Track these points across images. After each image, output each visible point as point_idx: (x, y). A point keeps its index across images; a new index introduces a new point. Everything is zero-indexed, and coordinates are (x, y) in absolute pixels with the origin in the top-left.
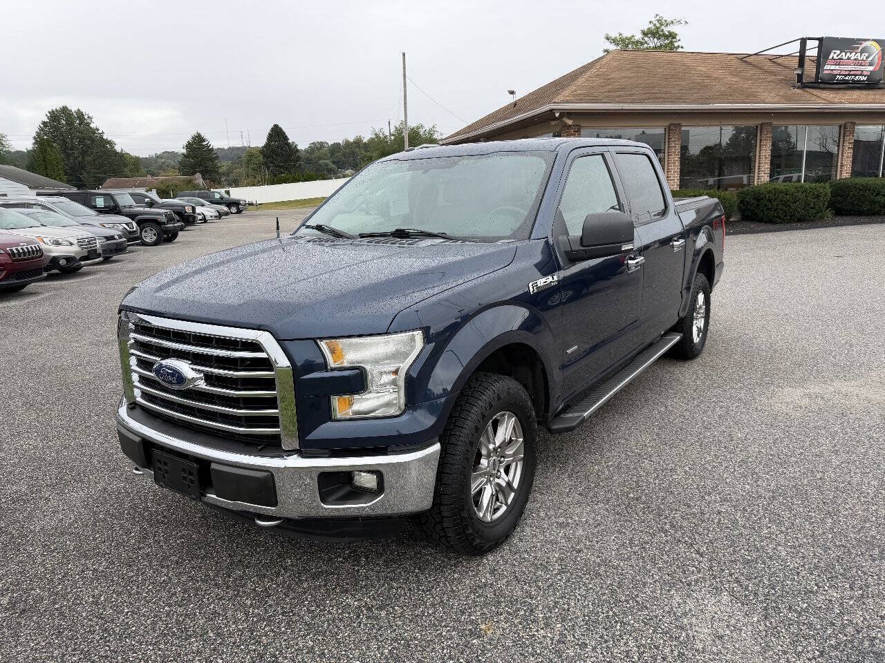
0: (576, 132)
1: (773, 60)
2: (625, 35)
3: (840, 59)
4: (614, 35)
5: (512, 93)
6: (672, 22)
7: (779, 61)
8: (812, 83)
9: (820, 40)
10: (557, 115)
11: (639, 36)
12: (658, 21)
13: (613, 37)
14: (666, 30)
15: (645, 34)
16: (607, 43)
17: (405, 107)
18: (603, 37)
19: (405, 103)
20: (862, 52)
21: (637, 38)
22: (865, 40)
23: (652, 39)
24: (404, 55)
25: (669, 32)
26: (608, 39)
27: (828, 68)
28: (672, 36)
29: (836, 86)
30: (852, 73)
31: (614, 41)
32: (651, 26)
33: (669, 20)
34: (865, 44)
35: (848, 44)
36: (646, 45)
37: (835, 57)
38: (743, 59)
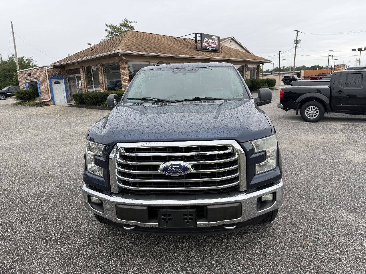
0: (126, 62)
1: (185, 40)
2: (113, 25)
3: (207, 41)
4: (109, 24)
5: (90, 44)
6: (131, 22)
7: (186, 40)
8: (200, 49)
9: (201, 34)
10: (120, 55)
11: (119, 26)
12: (126, 21)
13: (109, 25)
14: (130, 24)
15: (121, 25)
16: (107, 27)
17: (15, 48)
18: (105, 24)
19: (15, 46)
20: (213, 39)
21: (118, 26)
22: (213, 36)
23: (124, 28)
24: (12, 23)
25: (130, 25)
26: (106, 25)
27: (204, 44)
28: (132, 27)
29: (206, 51)
30: (211, 46)
31: (109, 26)
32: (123, 22)
33: (130, 21)
34: (214, 37)
35: (209, 36)
36: (122, 30)
37: (206, 41)
38: (175, 38)
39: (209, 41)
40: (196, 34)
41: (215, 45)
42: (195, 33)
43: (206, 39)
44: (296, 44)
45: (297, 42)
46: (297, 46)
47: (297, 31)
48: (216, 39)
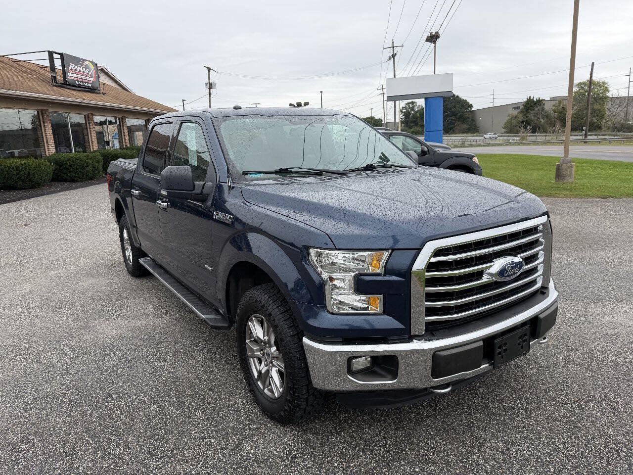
1: (17, 62)
3: (75, 70)
8: (62, 84)
9: (62, 55)
20: (86, 68)
22: (86, 60)
27: (70, 75)
29: (75, 88)
30: (84, 81)
34: (86, 63)
35: (78, 61)
37: (73, 68)
39: (80, 71)
40: (51, 54)
41: (92, 79)
42: (49, 51)
43: (74, 65)
44: (210, 89)
45: (211, 86)
46: (211, 92)
47: (208, 68)
48: (92, 67)
